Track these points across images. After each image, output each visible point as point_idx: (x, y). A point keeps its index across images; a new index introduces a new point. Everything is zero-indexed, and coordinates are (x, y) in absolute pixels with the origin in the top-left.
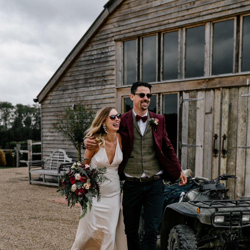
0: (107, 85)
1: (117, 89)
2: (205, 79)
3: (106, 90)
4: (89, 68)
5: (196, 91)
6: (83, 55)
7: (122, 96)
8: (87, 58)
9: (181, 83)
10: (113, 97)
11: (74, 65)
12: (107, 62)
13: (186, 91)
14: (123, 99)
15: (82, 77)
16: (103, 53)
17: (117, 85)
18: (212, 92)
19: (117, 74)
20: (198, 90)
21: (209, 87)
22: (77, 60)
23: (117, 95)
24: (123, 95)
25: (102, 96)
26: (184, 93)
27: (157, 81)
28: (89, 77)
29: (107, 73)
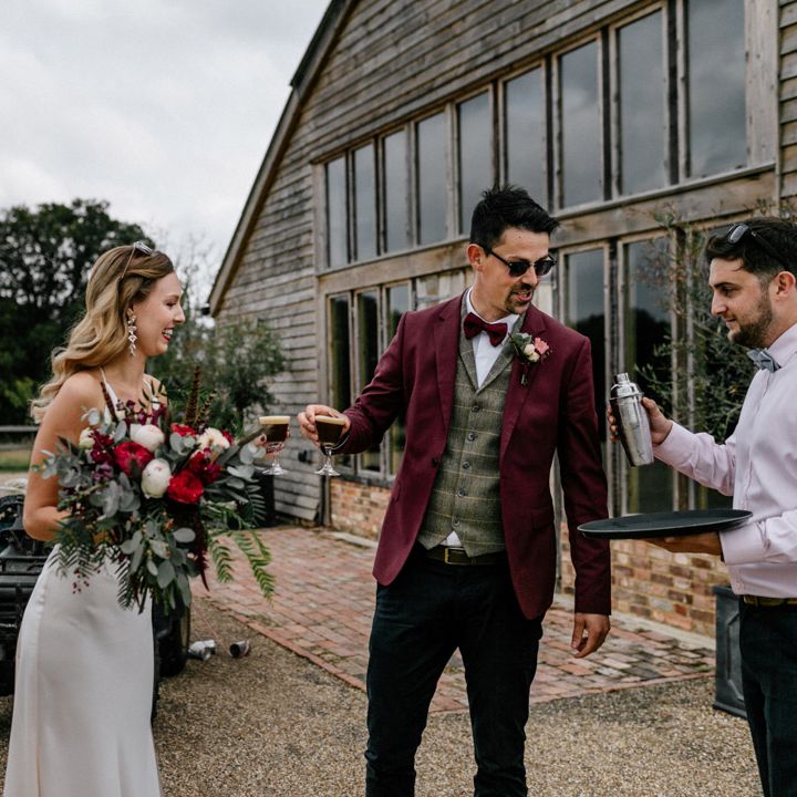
0: (304, 268)
1: (320, 277)
2: (447, 246)
3: (303, 281)
4: (279, 229)
5: (435, 277)
6: (269, 202)
7: (327, 296)
8: (275, 208)
9: (412, 258)
10: (312, 299)
11: (258, 226)
12: (302, 213)
13: (423, 278)
14: (329, 302)
15: (269, 253)
16: (296, 194)
17: (317, 269)
18: (461, 276)
19: (316, 241)
20: (439, 274)
21: (455, 266)
22: (262, 214)
23: (319, 291)
24: (326, 291)
25: (296, 297)
26: (418, 282)
28: (278, 251)
29: (304, 239)
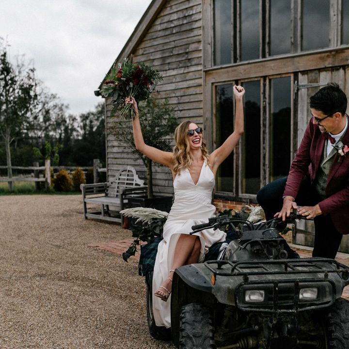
0: (191, 66)
1: (206, 72)
2: (330, 51)
3: (191, 74)
4: (167, 41)
5: (317, 72)
6: (158, 22)
7: (213, 84)
8: (164, 26)
9: (296, 59)
10: (200, 85)
11: (148, 37)
12: (192, 30)
13: (304, 72)
14: (214, 87)
15: (158, 56)
16: (185, 17)
17: (205, 66)
18: (341, 71)
19: (204, 49)
20: (320, 70)
21: (337, 64)
22: (151, 31)
23: (205, 81)
24: (213, 81)
25: (185, 84)
26: (300, 75)
27: (261, 57)
28: (167, 55)
29: (192, 47)
